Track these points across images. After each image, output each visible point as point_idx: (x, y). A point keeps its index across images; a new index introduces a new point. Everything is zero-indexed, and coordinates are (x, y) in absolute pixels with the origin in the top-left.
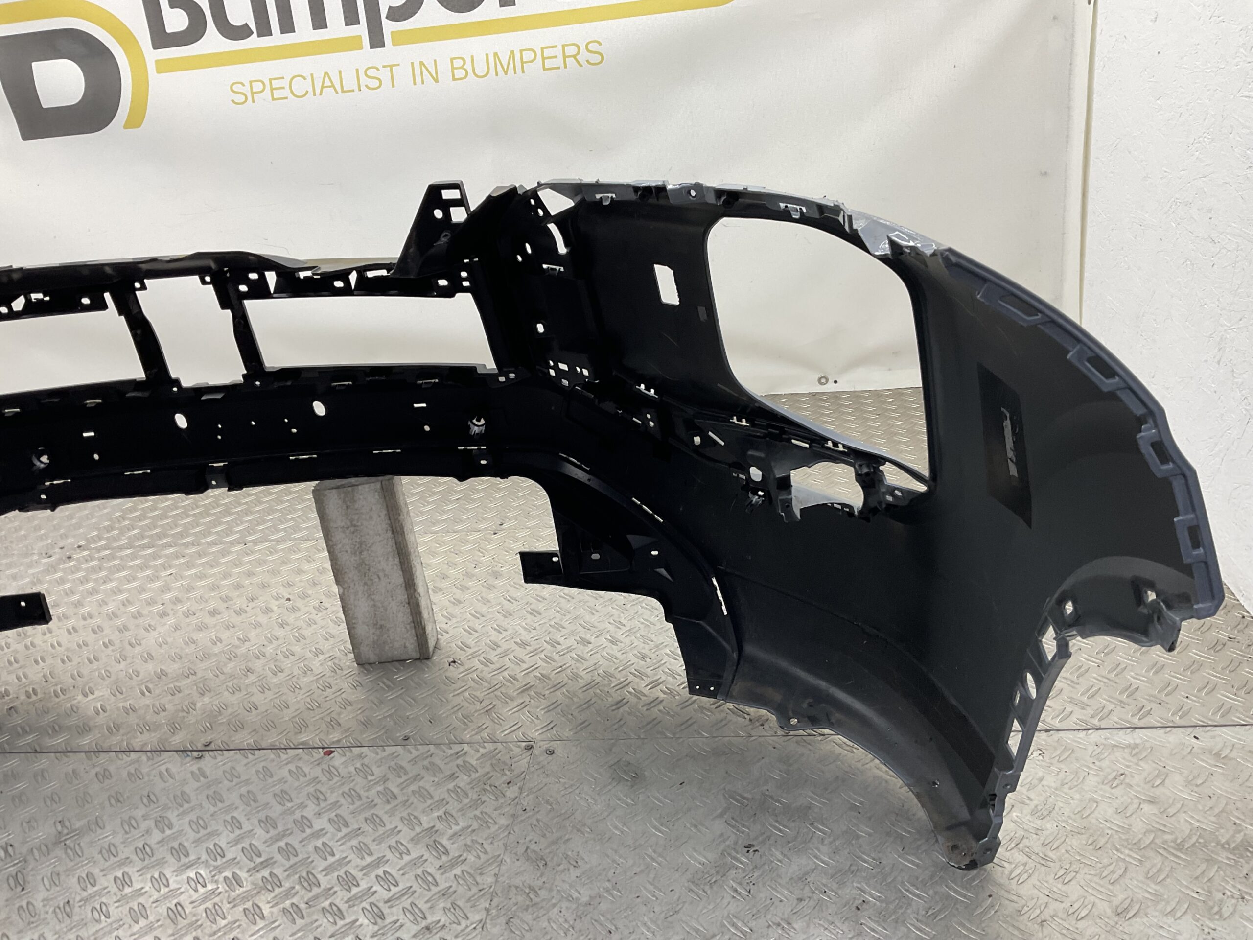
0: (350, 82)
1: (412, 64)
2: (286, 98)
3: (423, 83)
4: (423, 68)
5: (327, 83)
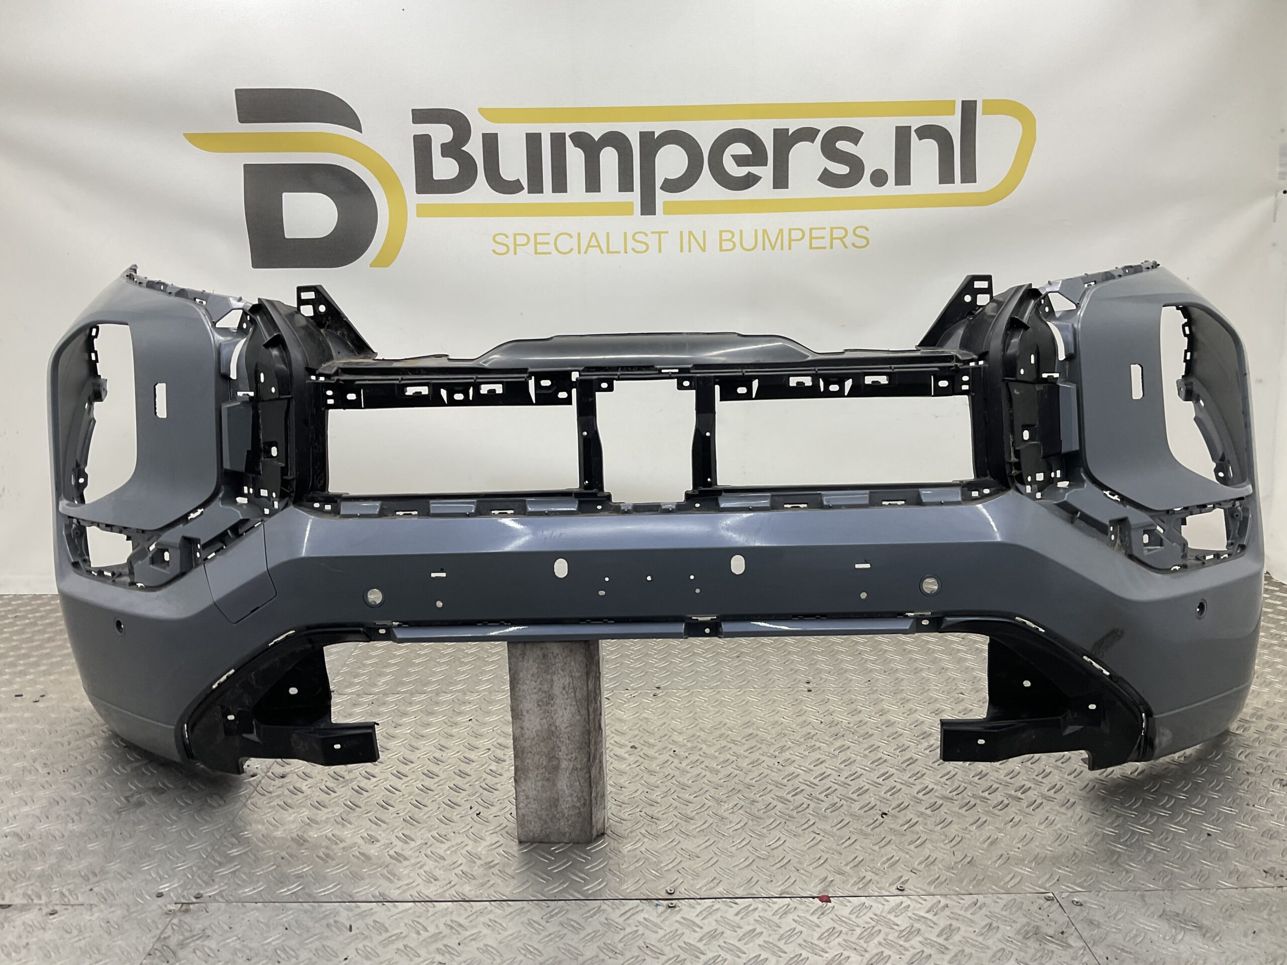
0: (617, 243)
1: (681, 233)
2: (550, 253)
3: (690, 251)
4: (692, 237)
5: (594, 242)
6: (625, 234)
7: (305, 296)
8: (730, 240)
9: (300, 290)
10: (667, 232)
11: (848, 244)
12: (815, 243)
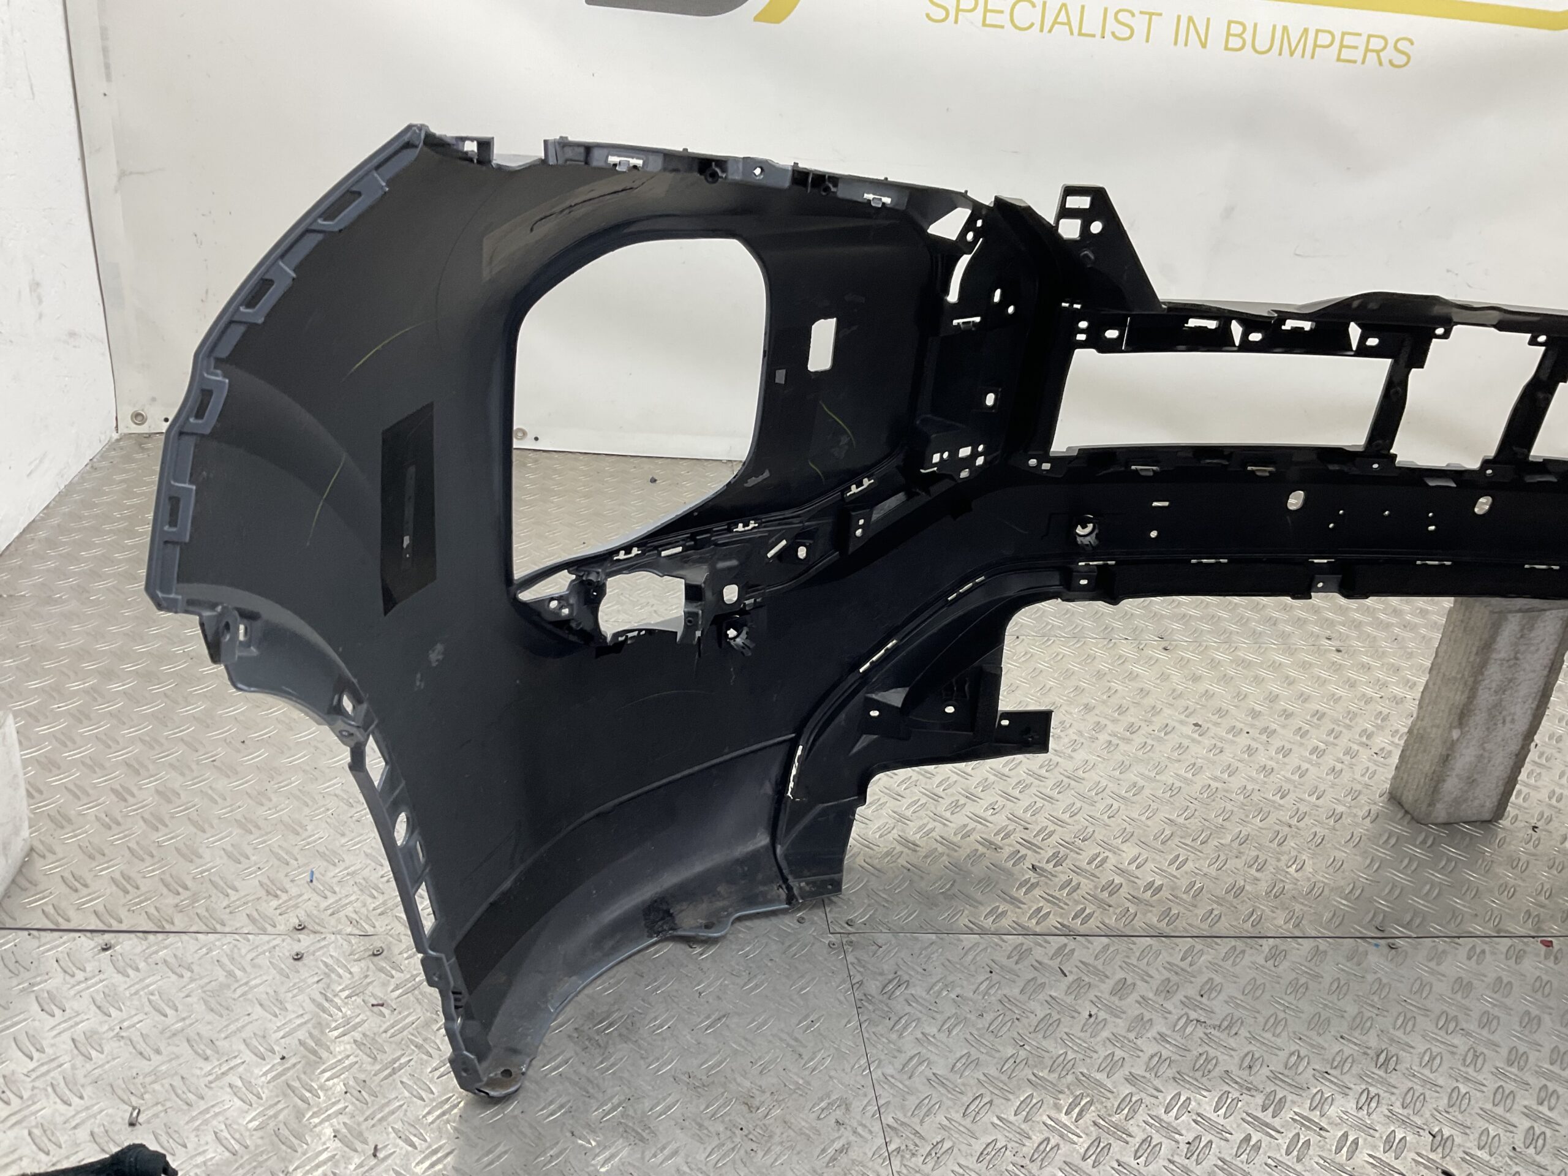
0: (1093, 23)
1: (1179, 17)
2: (1002, 27)
3: (1186, 45)
4: (1191, 25)
5: (1062, 18)
6: (1106, 10)
8: (1240, 36)
10: (1160, 15)
11: (1385, 61)
12: (1346, 54)
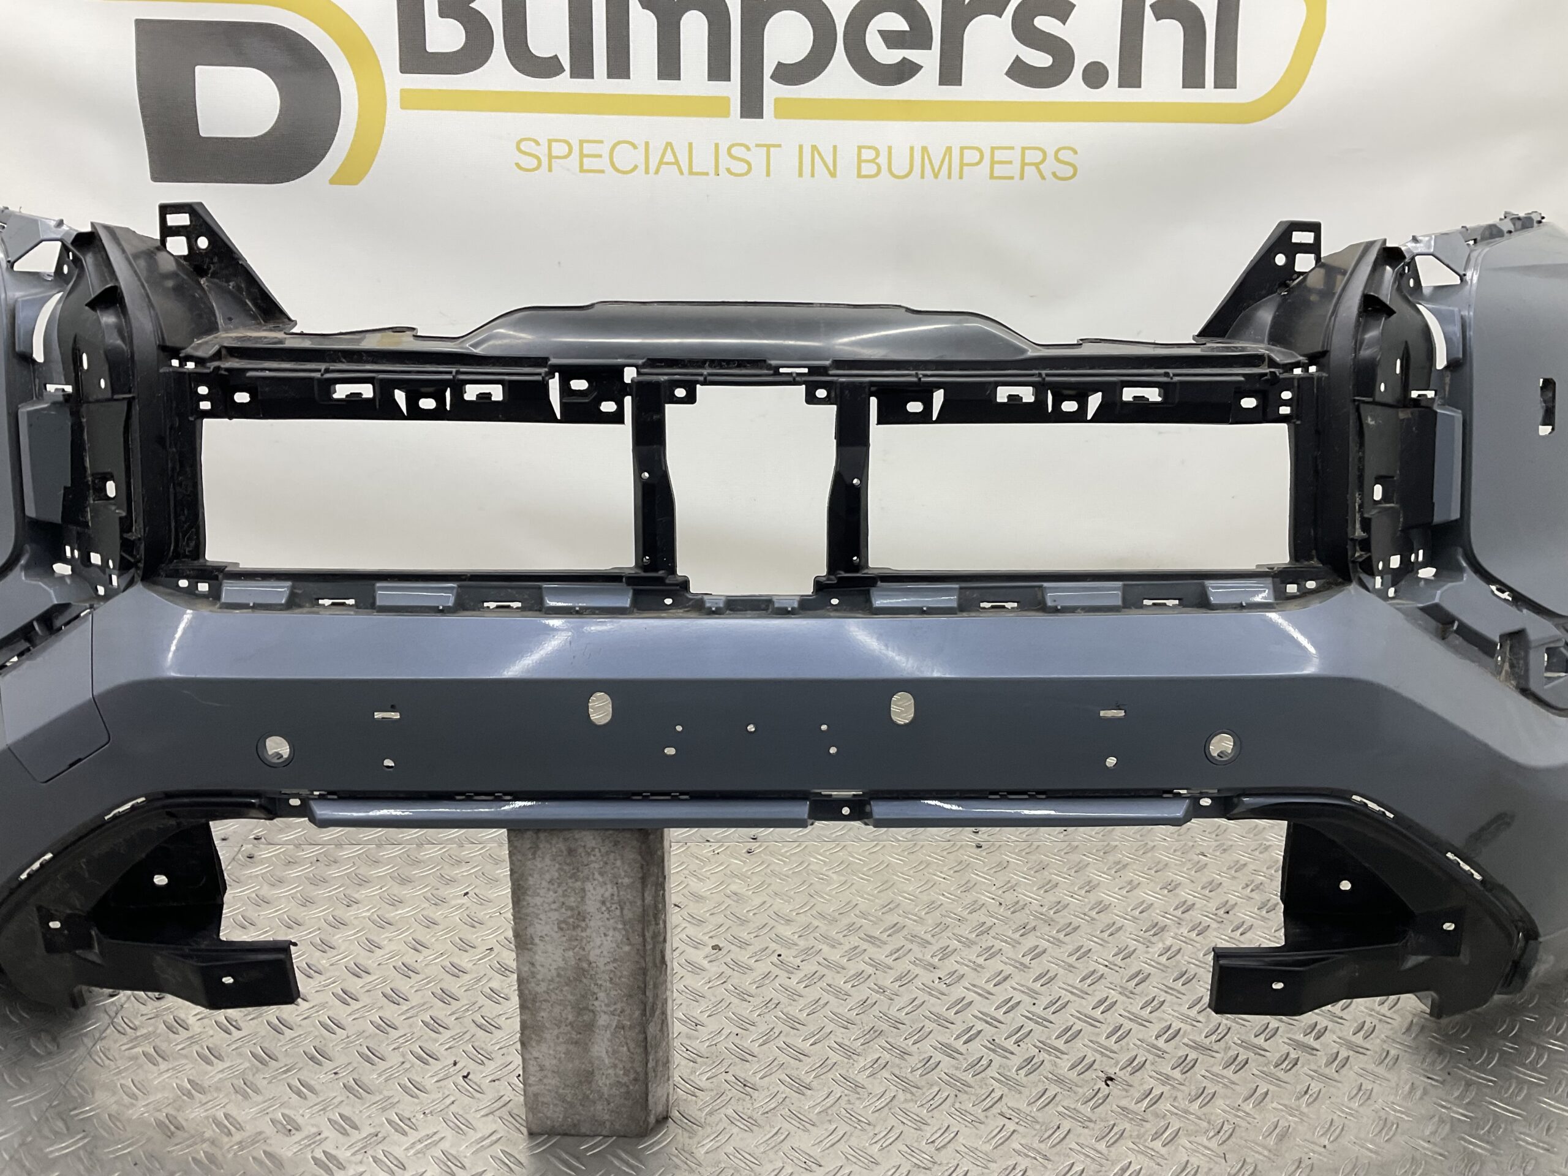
0: (704, 160)
1: (801, 147)
2: (602, 172)
3: (813, 175)
4: (816, 156)
5: (669, 157)
6: (717, 146)
7: (173, 220)
8: (873, 161)
9: (165, 210)
10: (779, 146)
11: (1047, 174)
12: (999, 170)
